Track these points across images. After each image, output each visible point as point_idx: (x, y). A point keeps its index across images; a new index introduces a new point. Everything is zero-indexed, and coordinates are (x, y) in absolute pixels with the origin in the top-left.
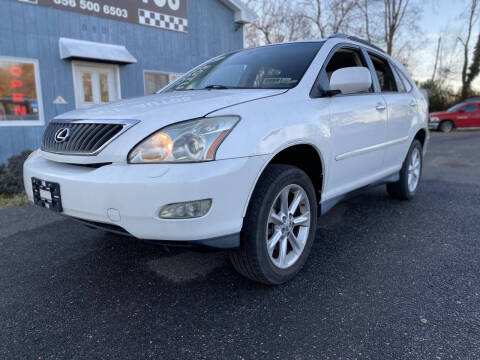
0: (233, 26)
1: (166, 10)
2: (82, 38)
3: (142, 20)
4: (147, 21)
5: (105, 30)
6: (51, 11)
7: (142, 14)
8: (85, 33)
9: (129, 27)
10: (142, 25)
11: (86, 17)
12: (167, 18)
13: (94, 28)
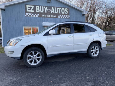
0: (82, 15)
1: (65, 14)
2: (47, 22)
3: (59, 17)
4: (60, 17)
5: (51, 20)
6: (41, 18)
7: (59, 16)
8: (47, 21)
9: (56, 19)
10: (59, 18)
11: (48, 18)
12: (65, 16)
13: (49, 20)
